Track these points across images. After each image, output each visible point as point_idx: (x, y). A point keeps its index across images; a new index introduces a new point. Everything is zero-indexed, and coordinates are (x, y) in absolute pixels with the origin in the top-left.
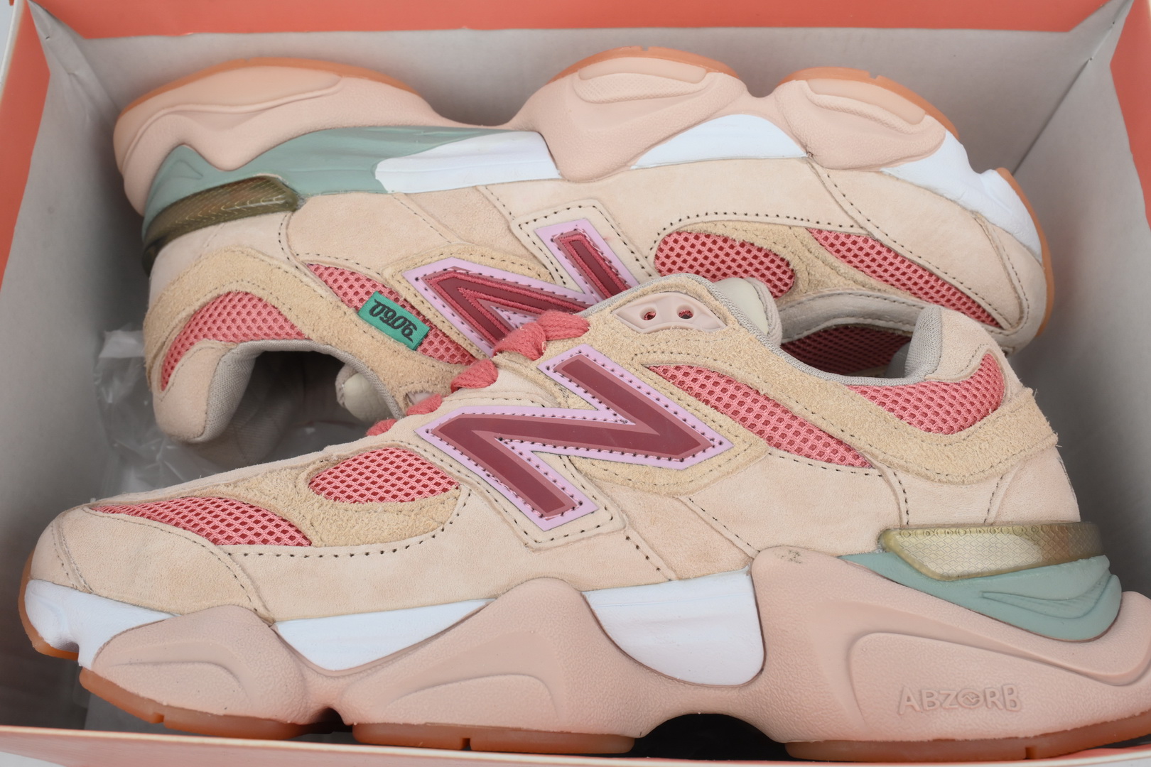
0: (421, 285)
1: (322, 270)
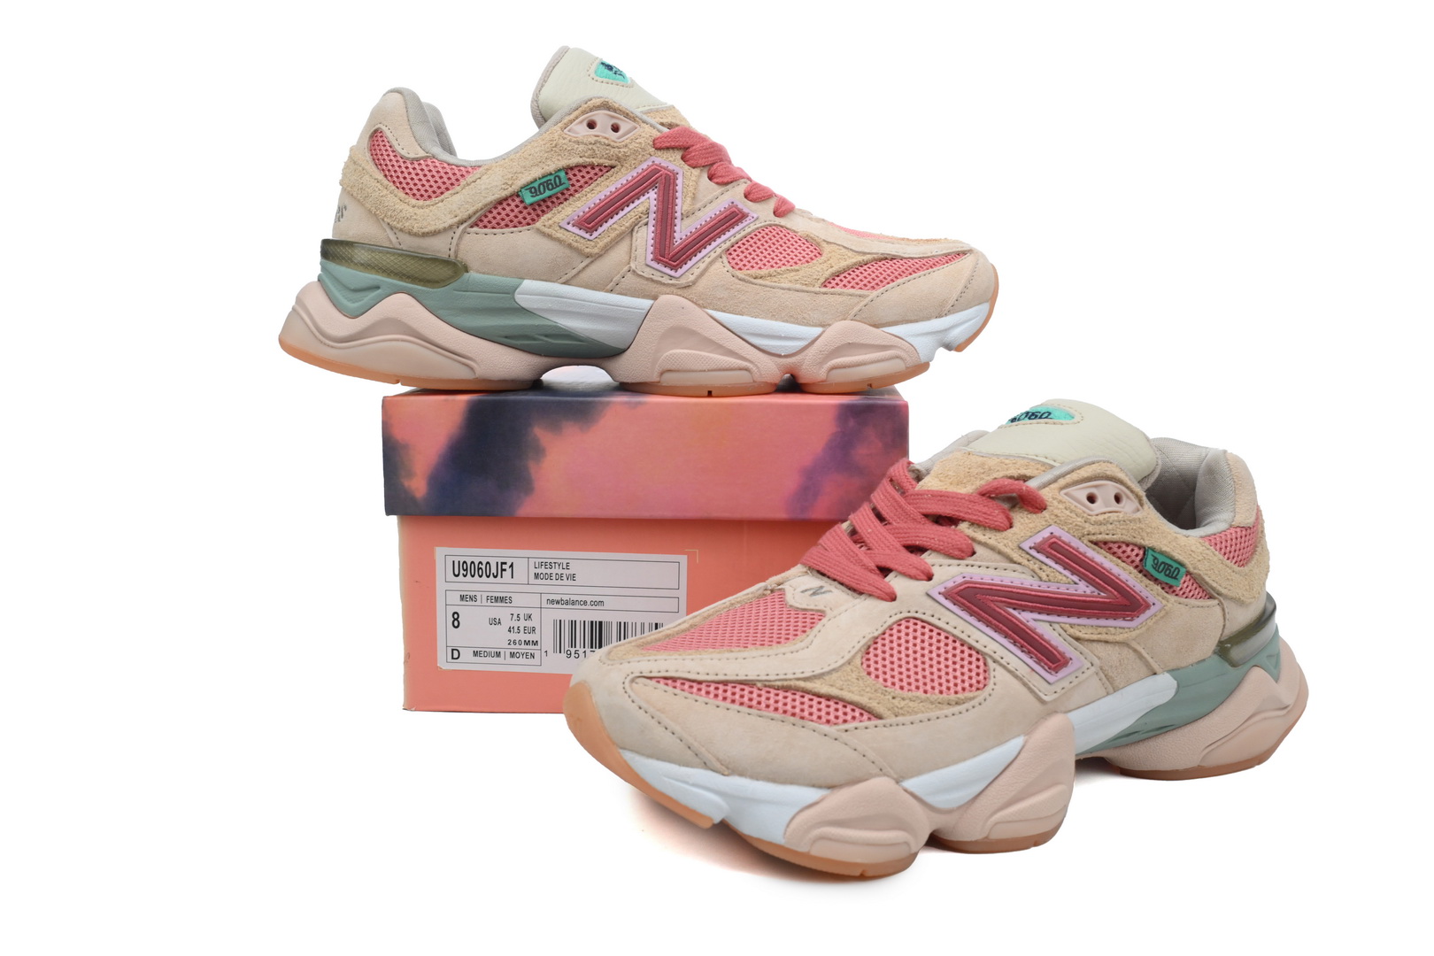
0: (1150, 600)
1: (1204, 596)
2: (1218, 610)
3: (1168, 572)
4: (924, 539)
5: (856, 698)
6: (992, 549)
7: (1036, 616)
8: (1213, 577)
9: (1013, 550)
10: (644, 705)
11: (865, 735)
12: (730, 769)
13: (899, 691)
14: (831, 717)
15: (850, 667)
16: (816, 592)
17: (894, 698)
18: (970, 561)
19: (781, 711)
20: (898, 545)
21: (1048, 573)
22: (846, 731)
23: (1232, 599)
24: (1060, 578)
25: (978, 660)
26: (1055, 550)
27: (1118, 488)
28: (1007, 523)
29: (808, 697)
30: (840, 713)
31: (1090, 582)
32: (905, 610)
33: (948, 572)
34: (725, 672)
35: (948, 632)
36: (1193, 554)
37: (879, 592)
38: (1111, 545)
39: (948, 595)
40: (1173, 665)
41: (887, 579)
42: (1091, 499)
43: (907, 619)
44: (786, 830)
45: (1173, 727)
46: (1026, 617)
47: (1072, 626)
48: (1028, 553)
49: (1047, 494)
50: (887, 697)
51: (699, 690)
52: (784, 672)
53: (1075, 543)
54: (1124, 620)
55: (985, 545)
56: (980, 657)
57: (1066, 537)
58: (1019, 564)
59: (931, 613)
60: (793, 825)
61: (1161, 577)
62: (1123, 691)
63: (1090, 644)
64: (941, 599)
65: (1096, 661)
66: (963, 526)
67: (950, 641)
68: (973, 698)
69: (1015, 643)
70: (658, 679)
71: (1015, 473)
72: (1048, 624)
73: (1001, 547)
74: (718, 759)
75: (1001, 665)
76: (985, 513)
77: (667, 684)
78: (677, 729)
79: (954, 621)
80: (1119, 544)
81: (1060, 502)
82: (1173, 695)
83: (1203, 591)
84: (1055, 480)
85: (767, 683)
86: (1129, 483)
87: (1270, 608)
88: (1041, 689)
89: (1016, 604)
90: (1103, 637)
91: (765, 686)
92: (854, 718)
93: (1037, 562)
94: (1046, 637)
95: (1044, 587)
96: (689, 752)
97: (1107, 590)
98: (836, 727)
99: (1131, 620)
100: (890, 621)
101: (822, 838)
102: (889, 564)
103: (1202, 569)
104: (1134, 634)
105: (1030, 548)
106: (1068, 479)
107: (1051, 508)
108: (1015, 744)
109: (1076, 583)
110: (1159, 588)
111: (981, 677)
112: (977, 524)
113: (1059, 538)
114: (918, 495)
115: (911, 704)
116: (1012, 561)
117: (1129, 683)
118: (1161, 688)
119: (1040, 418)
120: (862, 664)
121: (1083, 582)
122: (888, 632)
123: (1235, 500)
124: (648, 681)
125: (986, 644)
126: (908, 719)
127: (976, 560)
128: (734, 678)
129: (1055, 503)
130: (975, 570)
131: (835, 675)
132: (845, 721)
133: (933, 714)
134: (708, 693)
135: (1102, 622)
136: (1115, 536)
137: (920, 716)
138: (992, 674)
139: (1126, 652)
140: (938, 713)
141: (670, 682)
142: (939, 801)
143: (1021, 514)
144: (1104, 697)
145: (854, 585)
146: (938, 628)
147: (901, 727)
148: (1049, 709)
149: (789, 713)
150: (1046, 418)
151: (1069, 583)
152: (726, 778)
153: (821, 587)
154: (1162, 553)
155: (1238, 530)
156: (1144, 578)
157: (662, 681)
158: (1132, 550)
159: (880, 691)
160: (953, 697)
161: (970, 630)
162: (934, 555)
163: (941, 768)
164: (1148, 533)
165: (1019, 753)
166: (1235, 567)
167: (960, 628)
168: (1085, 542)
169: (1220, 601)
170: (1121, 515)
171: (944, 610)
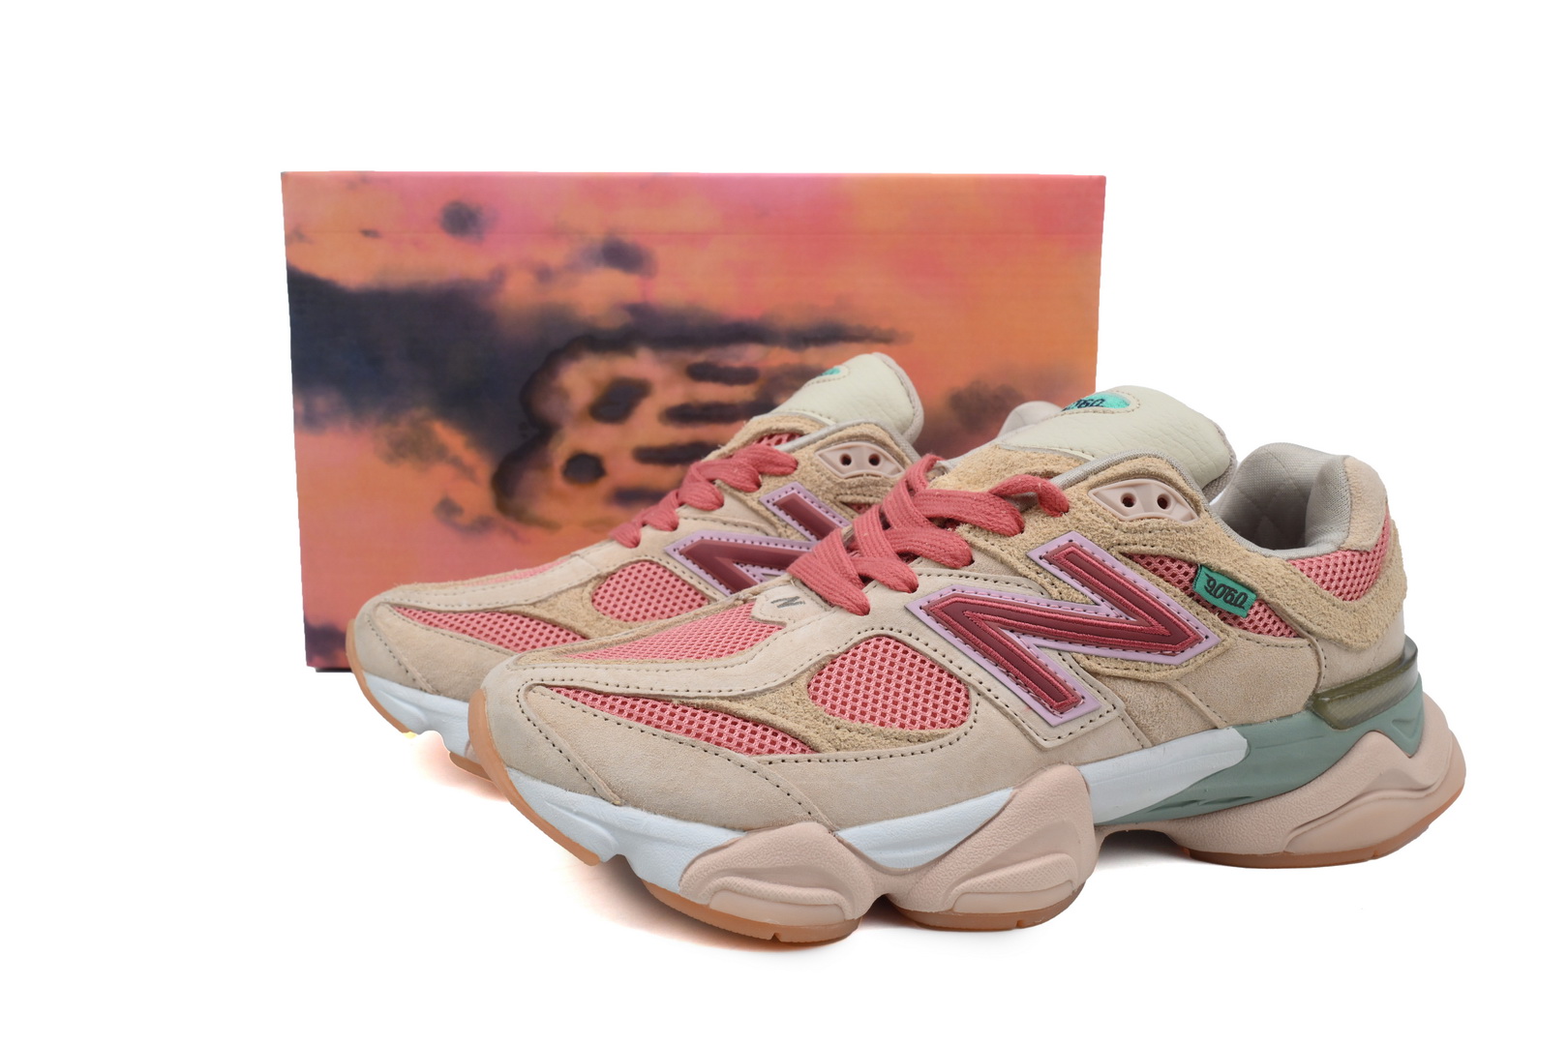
0: (1202, 632)
1: (1287, 633)
2: (1308, 653)
3: (1229, 598)
4: (917, 544)
5: (789, 725)
6: (994, 557)
7: (1040, 641)
8: (1299, 609)
9: (1019, 559)
10: (533, 717)
11: (792, 771)
12: (623, 798)
13: (848, 721)
14: (755, 746)
15: (792, 688)
16: (790, 602)
17: (838, 728)
18: (965, 571)
19: (693, 734)
20: (891, 552)
21: (1060, 589)
22: (770, 763)
23: (1329, 640)
24: (1076, 595)
25: (958, 690)
26: (1072, 561)
27: (1165, 489)
28: (1015, 526)
29: (730, 720)
30: (767, 742)
31: (1116, 603)
32: (877, 626)
33: (935, 582)
34: (637, 684)
35: (925, 655)
36: (1270, 578)
37: (849, 603)
38: (1152, 560)
39: (930, 610)
40: (1241, 718)
41: (865, 589)
42: (1128, 501)
43: (879, 637)
44: (682, 876)
45: (1249, 800)
46: (1026, 643)
47: (1088, 656)
48: (1037, 564)
49: (1070, 495)
50: (829, 726)
51: (603, 703)
52: (708, 689)
53: (1101, 554)
54: (1162, 653)
55: (985, 552)
56: (961, 686)
57: (1089, 547)
58: (1025, 576)
59: (909, 631)
60: (690, 872)
61: (1220, 603)
62: (1167, 746)
63: (1112, 682)
64: (922, 615)
65: (1120, 703)
66: (962, 529)
67: (926, 666)
68: (943, 735)
69: (1008, 673)
70: (558, 689)
71: (1040, 468)
72: (1056, 653)
73: (1004, 555)
74: (609, 785)
75: (987, 699)
76: (989, 514)
77: (567, 695)
78: (566, 746)
79: (935, 641)
80: (1161, 558)
81: (1086, 503)
82: (1243, 756)
83: (1286, 627)
84: (1085, 478)
85: (685, 701)
86: (1181, 483)
87: (1409, 655)
88: (1039, 732)
89: (1012, 624)
90: (1132, 673)
91: (683, 704)
92: (783, 748)
93: (1049, 575)
94: (1051, 668)
95: (1054, 606)
96: (577, 774)
97: (1138, 614)
98: (758, 757)
99: (1173, 654)
100: (857, 638)
101: (725, 889)
102: (871, 572)
103: (1282, 599)
104: (1176, 672)
105: (1041, 558)
106: (1100, 477)
107: (1075, 510)
108: (1001, 796)
109: (1096, 604)
110: (1216, 617)
111: (959, 712)
112: (980, 528)
113: (1080, 548)
114: (926, 495)
115: (858, 737)
116: (1016, 573)
117: (1174, 736)
118: (1226, 747)
119: (1092, 405)
120: (809, 686)
121: (1106, 602)
122: (852, 651)
123: (1350, 518)
124: (548, 690)
125: (970, 672)
126: (852, 754)
127: (974, 570)
128: (647, 692)
129: (1080, 504)
130: (970, 582)
131: (769, 696)
132: (771, 751)
133: (884, 751)
134: (612, 707)
135: (1131, 655)
136: (1154, 548)
137: (868, 752)
138: (974, 708)
139: (1165, 694)
140: (893, 750)
141: (571, 692)
142: (884, 857)
143: (1036, 517)
144: (1137, 751)
145: (826, 595)
146: (914, 649)
147: (841, 763)
148: (1047, 757)
149: (703, 737)
150: (1097, 405)
151: (1087, 603)
152: (617, 808)
153: (797, 598)
154: (1223, 573)
155: (1348, 554)
156: (1195, 604)
157: (564, 691)
158: (1180, 567)
159: (821, 719)
160: (916, 731)
161: (953, 654)
162: (925, 561)
163: (894, 818)
164: (1201, 547)
165: (1003, 809)
166: (1339, 601)
167: (941, 651)
168: (1114, 553)
169: (1312, 642)
170: (1163, 522)
171: (924, 627)
